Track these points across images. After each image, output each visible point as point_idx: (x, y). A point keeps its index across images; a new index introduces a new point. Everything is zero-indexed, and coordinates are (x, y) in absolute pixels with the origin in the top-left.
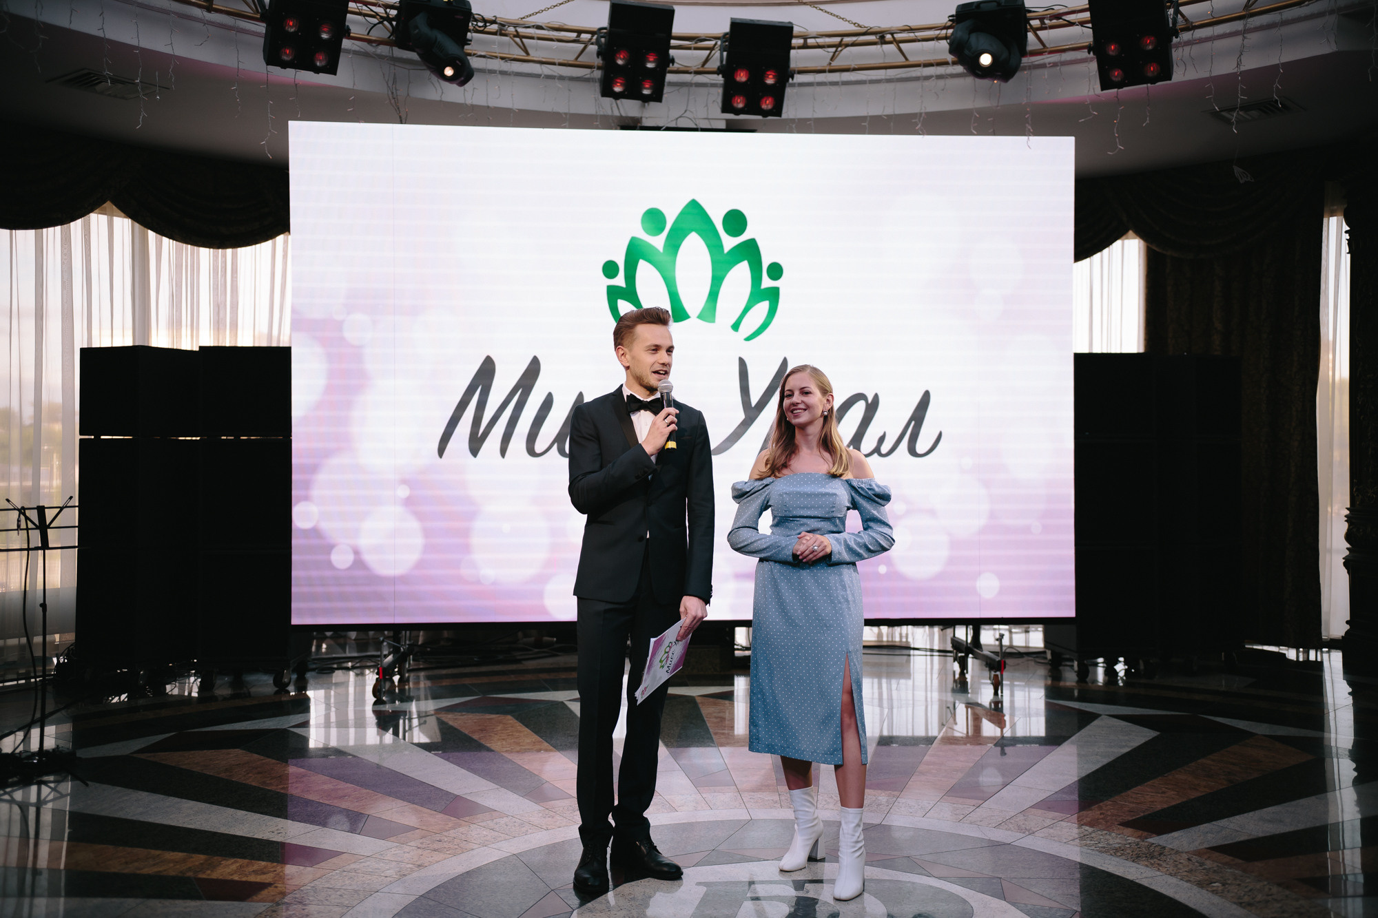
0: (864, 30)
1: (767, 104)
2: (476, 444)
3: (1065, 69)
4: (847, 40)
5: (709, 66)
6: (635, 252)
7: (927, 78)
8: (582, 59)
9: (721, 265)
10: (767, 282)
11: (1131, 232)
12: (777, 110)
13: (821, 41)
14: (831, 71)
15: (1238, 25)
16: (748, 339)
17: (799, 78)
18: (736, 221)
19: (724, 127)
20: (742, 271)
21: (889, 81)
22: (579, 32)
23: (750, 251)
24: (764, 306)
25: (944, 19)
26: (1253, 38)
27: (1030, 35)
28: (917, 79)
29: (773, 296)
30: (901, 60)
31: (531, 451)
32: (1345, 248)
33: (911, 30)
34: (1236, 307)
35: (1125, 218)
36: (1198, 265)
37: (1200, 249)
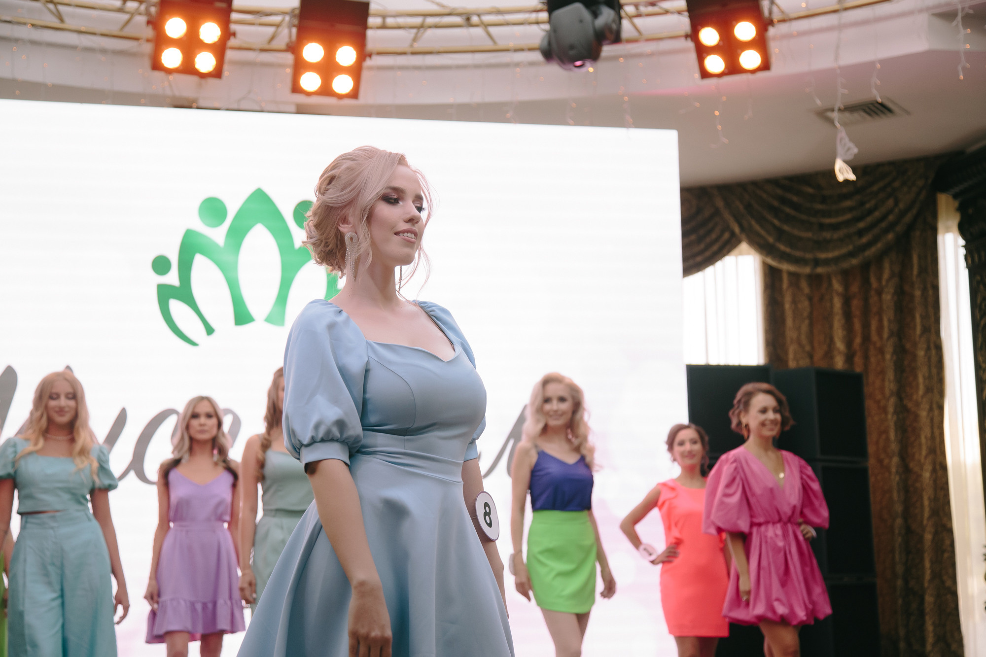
0: (447, 11)
1: (343, 86)
4: (430, 20)
5: (276, 44)
7: (517, 65)
8: (128, 32)
11: (744, 246)
13: (401, 21)
14: (414, 53)
15: (832, 19)
17: (376, 61)
19: (292, 110)
20: (316, 269)
21: (477, 67)
22: (125, 1)
25: (534, 2)
26: (849, 34)
27: (625, 23)
28: (507, 65)
30: (489, 44)
32: (962, 263)
33: (499, 12)
34: (857, 325)
35: (737, 230)
36: (815, 280)
37: (817, 263)
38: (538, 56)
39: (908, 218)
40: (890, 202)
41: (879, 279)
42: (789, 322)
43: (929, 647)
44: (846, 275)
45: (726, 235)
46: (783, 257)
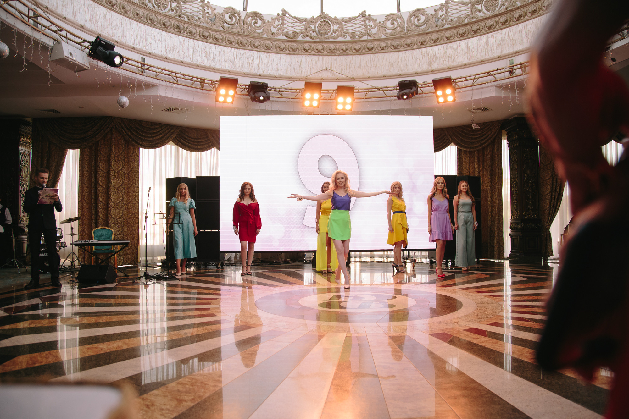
0: (374, 88)
4: (369, 90)
5: (332, 98)
7: (392, 100)
8: (297, 97)
11: (452, 143)
13: (362, 90)
14: (366, 99)
15: (471, 88)
19: (336, 114)
21: (381, 101)
22: (296, 90)
25: (396, 85)
26: (475, 91)
27: (419, 89)
28: (389, 100)
30: (385, 96)
33: (387, 88)
34: (481, 164)
35: (451, 139)
36: (471, 152)
37: (471, 148)
38: (396, 98)
39: (494, 136)
40: (490, 132)
41: (487, 152)
43: (495, 245)
44: (478, 151)
45: (448, 141)
46: (462, 146)
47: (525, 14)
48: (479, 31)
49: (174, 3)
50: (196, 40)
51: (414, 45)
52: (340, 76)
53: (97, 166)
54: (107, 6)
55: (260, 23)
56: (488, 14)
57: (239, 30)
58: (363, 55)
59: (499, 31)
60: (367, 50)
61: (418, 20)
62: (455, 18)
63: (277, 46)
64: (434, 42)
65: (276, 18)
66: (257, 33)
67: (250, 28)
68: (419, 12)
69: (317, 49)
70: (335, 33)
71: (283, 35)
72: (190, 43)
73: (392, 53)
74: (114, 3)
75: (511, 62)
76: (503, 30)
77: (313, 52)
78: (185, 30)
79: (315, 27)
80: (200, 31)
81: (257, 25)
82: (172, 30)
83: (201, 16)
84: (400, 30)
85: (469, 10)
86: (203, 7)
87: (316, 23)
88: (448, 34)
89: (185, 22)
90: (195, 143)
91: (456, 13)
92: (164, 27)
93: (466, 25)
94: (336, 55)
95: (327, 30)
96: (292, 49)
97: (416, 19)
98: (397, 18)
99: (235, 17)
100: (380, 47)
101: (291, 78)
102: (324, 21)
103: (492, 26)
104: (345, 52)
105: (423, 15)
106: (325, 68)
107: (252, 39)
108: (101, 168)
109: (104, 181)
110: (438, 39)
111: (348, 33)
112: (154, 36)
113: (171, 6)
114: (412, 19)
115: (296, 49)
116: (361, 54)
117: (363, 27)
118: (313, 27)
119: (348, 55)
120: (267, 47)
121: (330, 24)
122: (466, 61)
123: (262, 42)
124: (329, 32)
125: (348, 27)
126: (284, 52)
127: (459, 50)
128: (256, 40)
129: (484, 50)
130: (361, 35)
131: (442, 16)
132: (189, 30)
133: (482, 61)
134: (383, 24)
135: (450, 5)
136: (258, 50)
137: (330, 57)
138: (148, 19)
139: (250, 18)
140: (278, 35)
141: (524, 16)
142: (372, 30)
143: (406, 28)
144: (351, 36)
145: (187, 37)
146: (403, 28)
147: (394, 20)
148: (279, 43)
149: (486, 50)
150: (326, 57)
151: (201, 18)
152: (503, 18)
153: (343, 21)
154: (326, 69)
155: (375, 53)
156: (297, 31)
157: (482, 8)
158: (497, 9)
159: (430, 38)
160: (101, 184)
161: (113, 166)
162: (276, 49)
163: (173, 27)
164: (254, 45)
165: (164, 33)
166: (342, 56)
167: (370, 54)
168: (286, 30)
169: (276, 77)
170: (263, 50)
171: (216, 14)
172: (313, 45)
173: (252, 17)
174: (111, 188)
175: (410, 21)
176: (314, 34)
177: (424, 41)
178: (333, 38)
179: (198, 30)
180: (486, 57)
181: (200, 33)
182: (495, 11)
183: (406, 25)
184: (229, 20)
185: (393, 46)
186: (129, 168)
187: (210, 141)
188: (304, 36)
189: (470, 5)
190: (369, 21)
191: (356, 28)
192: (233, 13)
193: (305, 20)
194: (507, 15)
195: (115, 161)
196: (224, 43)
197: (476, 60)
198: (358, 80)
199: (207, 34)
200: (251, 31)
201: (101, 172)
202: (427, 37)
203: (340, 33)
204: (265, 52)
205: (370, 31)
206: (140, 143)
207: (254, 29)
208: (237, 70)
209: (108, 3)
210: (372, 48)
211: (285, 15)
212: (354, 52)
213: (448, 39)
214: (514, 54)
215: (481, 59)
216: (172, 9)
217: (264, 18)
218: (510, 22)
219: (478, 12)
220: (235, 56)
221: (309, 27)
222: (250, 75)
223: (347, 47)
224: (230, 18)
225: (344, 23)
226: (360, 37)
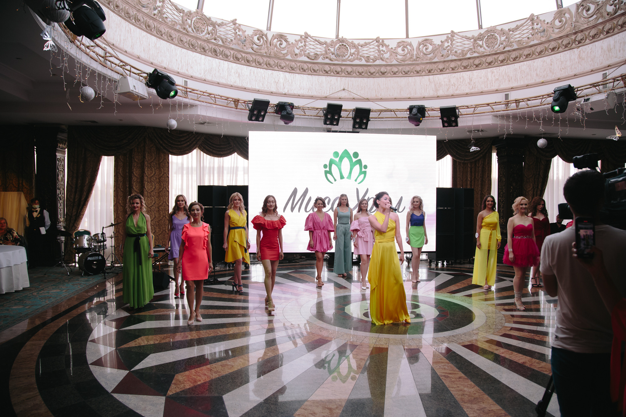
0: (387, 109)
1: (364, 127)
2: (292, 209)
3: (434, 120)
4: (383, 111)
5: (349, 116)
6: (331, 162)
7: (403, 121)
8: (318, 115)
9: (352, 166)
10: (363, 170)
11: (449, 154)
12: (366, 128)
13: (377, 111)
14: (379, 118)
15: (472, 115)
16: (359, 184)
17: (371, 120)
18: (356, 155)
20: (357, 167)
21: (393, 121)
22: (317, 109)
23: (359, 162)
24: (362, 176)
25: (407, 108)
27: (426, 112)
28: (399, 121)
29: (365, 173)
30: (395, 116)
31: (306, 211)
32: (497, 162)
33: (398, 109)
34: (473, 174)
35: (447, 151)
36: (464, 164)
37: (465, 160)
38: (407, 119)
39: (486, 151)
41: (479, 164)
42: (458, 173)
45: (445, 152)
46: (457, 158)
47: (521, 56)
48: (480, 66)
49: (210, 27)
50: (230, 62)
51: (423, 72)
52: (355, 96)
53: (131, 173)
54: (157, 35)
55: (284, 44)
56: (488, 51)
57: (267, 51)
58: (377, 78)
59: (498, 68)
60: (380, 74)
61: (426, 49)
62: (459, 50)
63: (300, 67)
64: (441, 71)
65: (299, 40)
66: (282, 54)
67: (276, 49)
68: (428, 41)
69: (336, 71)
70: (352, 56)
71: (305, 56)
72: (225, 64)
73: (402, 78)
74: (163, 32)
75: (507, 96)
76: (501, 67)
77: (332, 73)
78: (221, 53)
79: (334, 50)
80: (233, 54)
81: (283, 46)
82: (210, 53)
83: (233, 38)
84: (409, 57)
85: (472, 44)
86: (235, 30)
87: (335, 46)
88: (453, 65)
89: (221, 46)
90: (218, 150)
91: (460, 46)
92: (203, 51)
93: (469, 58)
94: (353, 77)
95: (344, 53)
96: (314, 70)
97: (425, 48)
98: (407, 45)
99: (263, 38)
100: (393, 72)
101: (312, 97)
102: (343, 45)
103: (492, 62)
104: (360, 74)
105: (430, 45)
106: (342, 88)
107: (279, 61)
108: (135, 174)
109: (138, 187)
110: (444, 68)
111: (364, 57)
112: (195, 60)
113: (207, 30)
114: (421, 47)
115: (318, 70)
116: (375, 77)
117: (377, 51)
118: (332, 50)
119: (363, 77)
120: (291, 68)
121: (347, 48)
122: (467, 91)
123: (287, 63)
124: (346, 55)
125: (363, 51)
126: (306, 73)
127: (462, 80)
128: (282, 61)
129: (484, 83)
130: (375, 59)
131: (448, 47)
132: (224, 53)
133: (482, 92)
134: (395, 50)
135: (454, 38)
136: (284, 70)
137: (347, 78)
138: (190, 44)
139: (276, 40)
140: (301, 55)
141: (520, 58)
142: (385, 55)
143: (415, 55)
144: (366, 59)
145: (222, 60)
146: (412, 55)
147: (404, 47)
148: (302, 64)
149: (486, 83)
150: (344, 78)
151: (233, 40)
152: (501, 57)
153: (359, 46)
154: (344, 90)
155: (388, 77)
156: (318, 53)
157: (483, 44)
158: (496, 46)
159: (437, 67)
160: (135, 189)
161: (146, 172)
162: (300, 70)
163: (211, 50)
164: (280, 66)
165: (203, 57)
166: (358, 78)
167: (383, 77)
168: (308, 52)
169: (299, 96)
170: (288, 70)
171: (246, 36)
172: (332, 67)
173: (278, 39)
174: (145, 193)
175: (419, 49)
176: (333, 57)
177: (432, 70)
178: (350, 61)
179: (232, 52)
180: (486, 89)
181: (233, 56)
182: (495, 48)
183: (415, 53)
184: (258, 42)
185: (404, 71)
186: (160, 174)
187: (231, 147)
188: (324, 58)
189: (472, 40)
190: (383, 47)
191: (371, 52)
192: (261, 35)
193: (325, 43)
194: (505, 54)
195: (148, 168)
196: (254, 64)
197: (476, 90)
198: (371, 100)
199: (239, 56)
200: (277, 51)
201: (135, 178)
202: (434, 66)
203: (356, 56)
204: (290, 72)
205: (383, 55)
206: (171, 150)
207: (280, 50)
208: (265, 89)
209: (158, 32)
210: (385, 72)
211: (307, 38)
212: (369, 75)
213: (453, 69)
214: (509, 89)
215: (481, 90)
216: (208, 33)
217: (288, 40)
218: (507, 61)
219: (479, 47)
220: (263, 76)
221: (329, 50)
222: (277, 94)
223: (363, 70)
224: (258, 39)
225: (360, 47)
226: (374, 61)
